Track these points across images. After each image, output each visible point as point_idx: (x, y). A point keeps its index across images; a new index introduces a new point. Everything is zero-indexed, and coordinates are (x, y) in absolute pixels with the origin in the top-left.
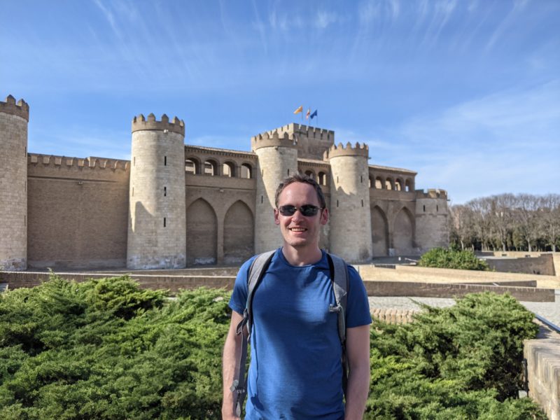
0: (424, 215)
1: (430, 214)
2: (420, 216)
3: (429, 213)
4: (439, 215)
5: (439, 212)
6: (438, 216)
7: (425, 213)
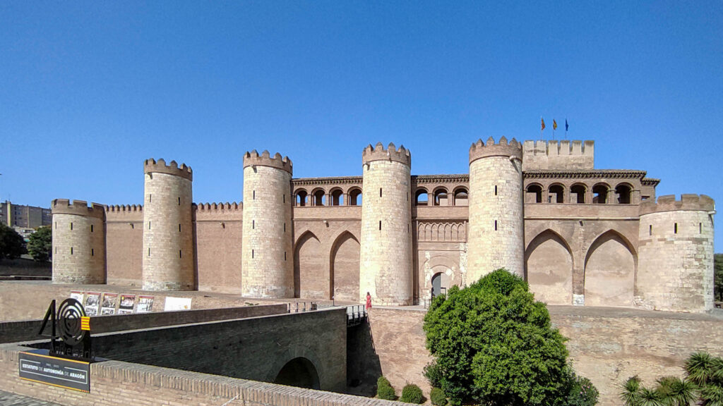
0: (650, 241)
1: (659, 240)
2: (643, 243)
3: (659, 237)
4: (679, 239)
5: (678, 235)
6: (675, 242)
7: (652, 237)
